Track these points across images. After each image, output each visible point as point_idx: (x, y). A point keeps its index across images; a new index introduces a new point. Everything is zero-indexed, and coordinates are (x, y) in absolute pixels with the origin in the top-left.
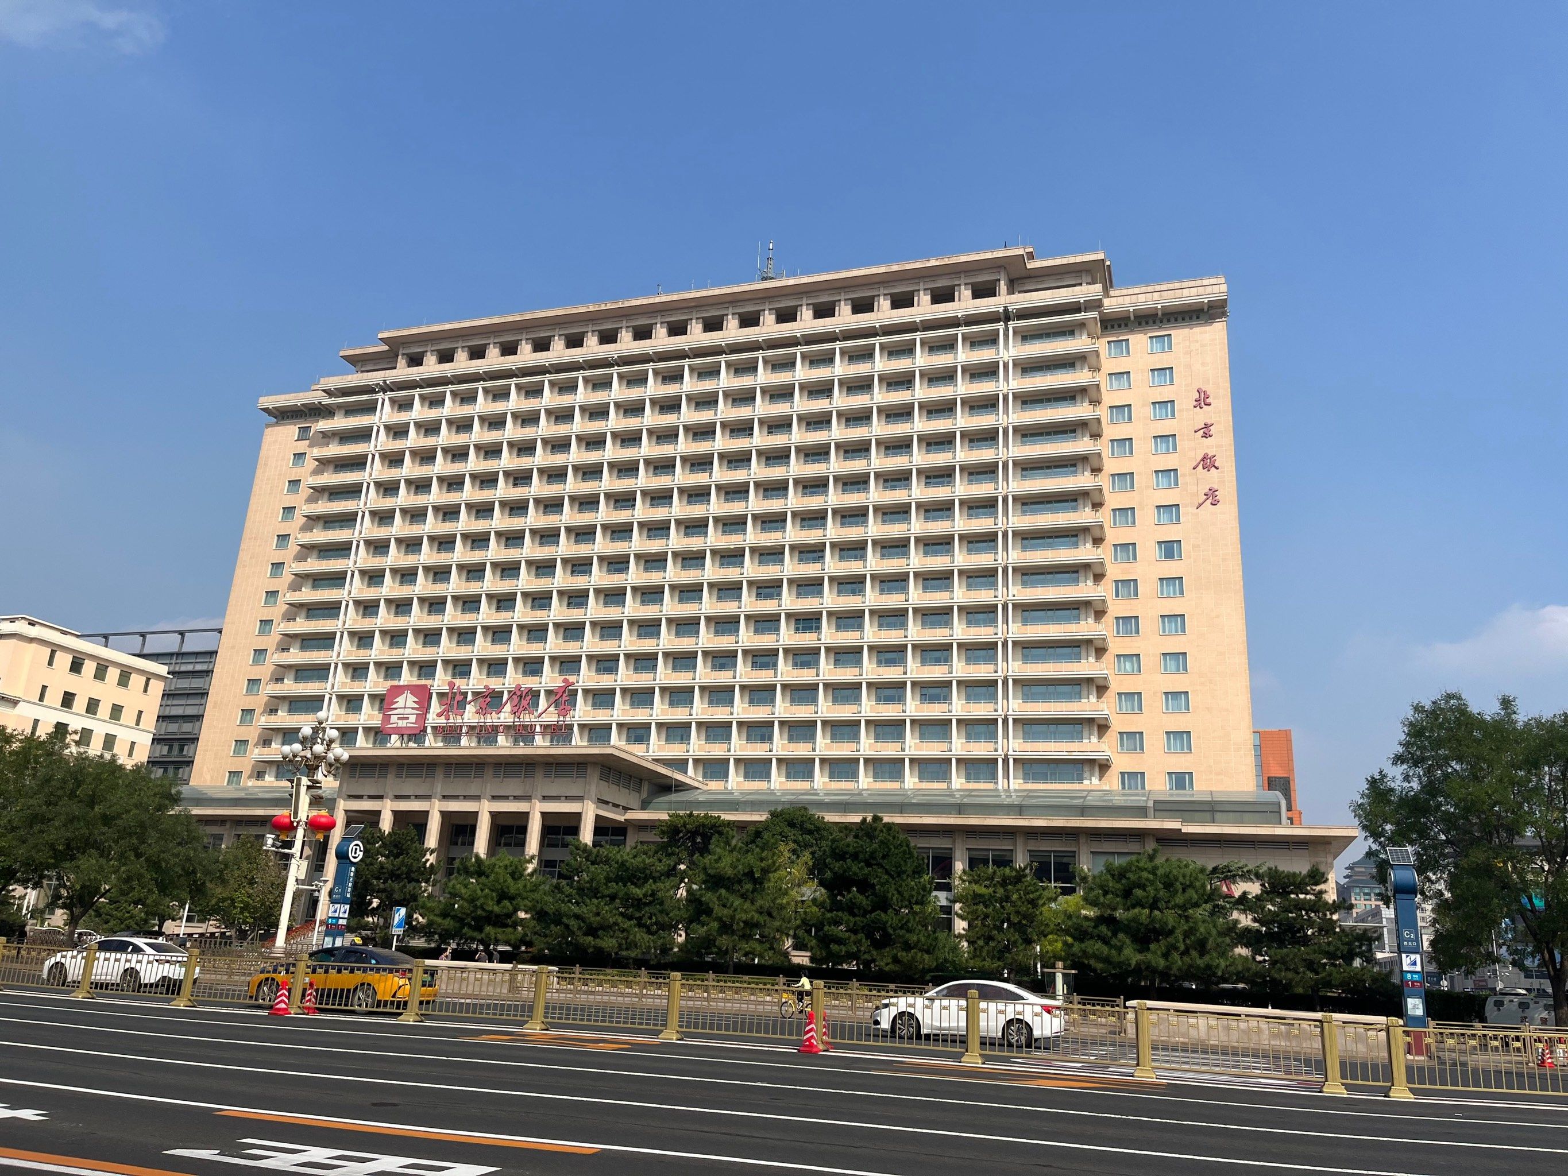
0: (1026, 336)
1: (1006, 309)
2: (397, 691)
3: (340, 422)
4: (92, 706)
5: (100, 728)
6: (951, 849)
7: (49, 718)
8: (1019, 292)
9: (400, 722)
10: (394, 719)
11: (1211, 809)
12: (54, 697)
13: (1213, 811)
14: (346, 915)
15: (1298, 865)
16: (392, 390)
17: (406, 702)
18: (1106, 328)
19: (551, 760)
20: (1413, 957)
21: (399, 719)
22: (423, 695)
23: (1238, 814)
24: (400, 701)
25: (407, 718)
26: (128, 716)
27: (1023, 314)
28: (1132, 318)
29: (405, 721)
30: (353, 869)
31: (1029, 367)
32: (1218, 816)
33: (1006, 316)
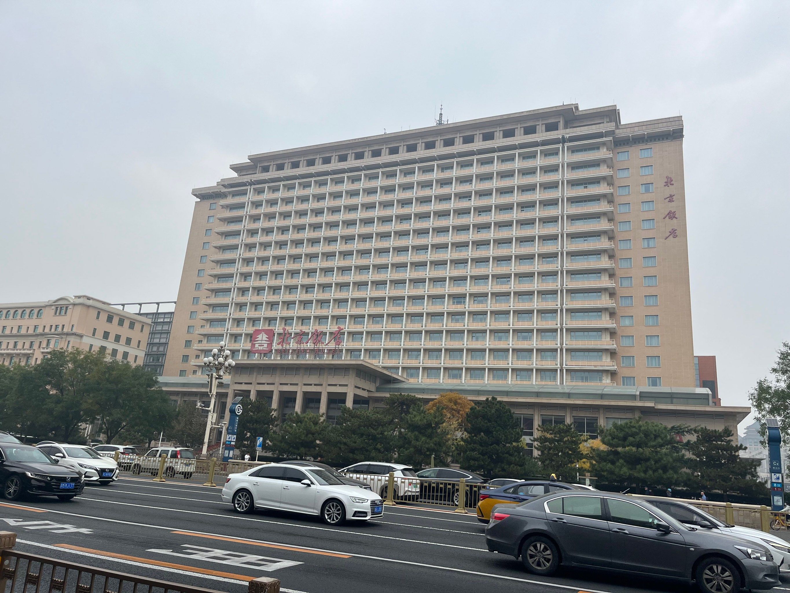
0: (574, 150)
1: (563, 137)
2: (258, 332)
3: (230, 200)
4: (118, 338)
5: (121, 349)
6: (533, 414)
7: (98, 343)
8: (570, 128)
9: (260, 347)
10: (257, 346)
11: (671, 397)
12: (100, 334)
14: (235, 440)
15: (719, 427)
16: (255, 185)
17: (263, 337)
18: (617, 145)
19: (332, 366)
20: (778, 475)
21: (259, 346)
22: (271, 334)
23: (686, 399)
24: (260, 337)
25: (263, 346)
26: (134, 343)
27: (572, 139)
28: (631, 140)
29: (262, 347)
30: (238, 418)
31: (575, 166)
32: (675, 400)
33: (563, 140)
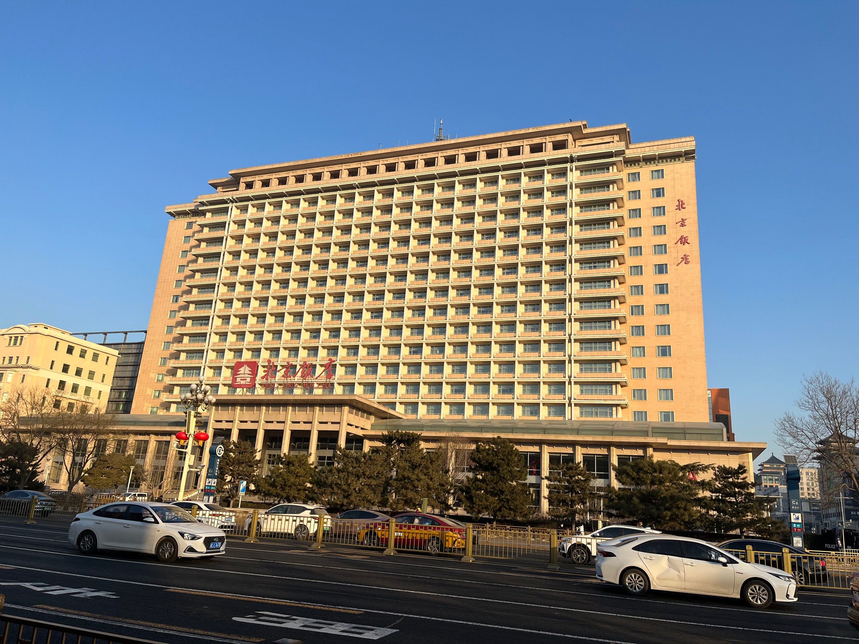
1: (571, 157)
2: (240, 365)
3: (209, 218)
4: (79, 372)
5: (83, 382)
6: (540, 452)
7: (56, 377)
8: (579, 146)
10: (238, 380)
12: (59, 367)
13: (685, 433)
14: (215, 485)
15: (733, 463)
16: (236, 202)
17: (245, 370)
18: (627, 165)
19: (322, 402)
20: (797, 515)
21: (241, 380)
22: (254, 367)
23: (699, 435)
24: (242, 370)
25: (246, 380)
26: (98, 377)
27: (581, 158)
28: (642, 160)
29: (244, 381)
30: (219, 460)
31: (584, 187)
32: (687, 436)
33: (571, 160)
